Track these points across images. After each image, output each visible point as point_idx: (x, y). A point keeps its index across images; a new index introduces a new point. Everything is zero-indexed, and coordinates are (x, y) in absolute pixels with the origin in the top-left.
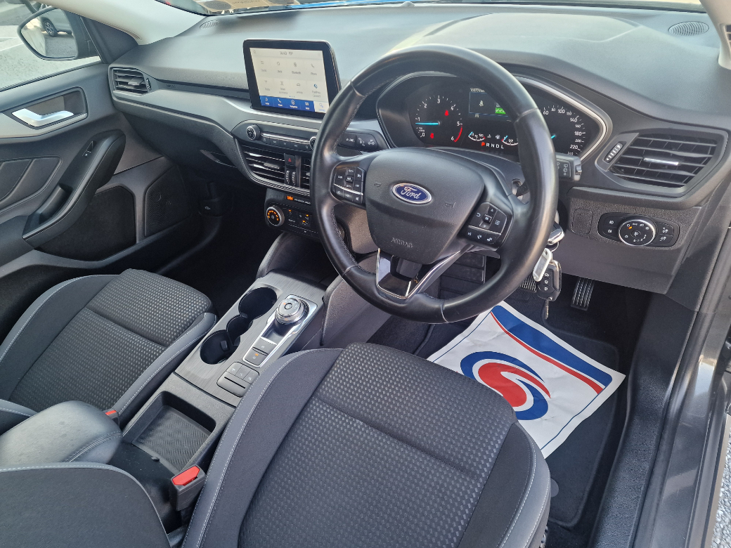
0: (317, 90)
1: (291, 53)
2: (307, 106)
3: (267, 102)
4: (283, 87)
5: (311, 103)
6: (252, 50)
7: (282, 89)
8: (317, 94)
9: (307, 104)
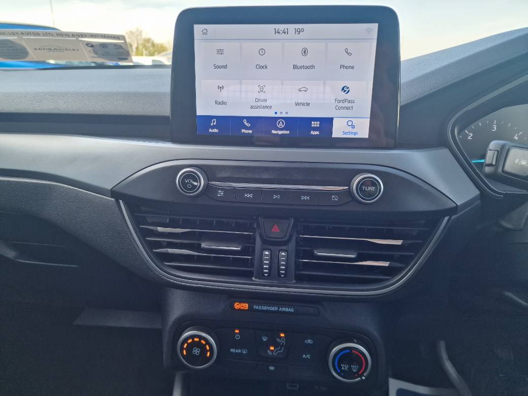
0: (348, 96)
1: (299, 31)
2: (315, 129)
3: (213, 127)
4: (262, 96)
5: (327, 123)
6: (198, 29)
7: (257, 100)
8: (346, 104)
9: (315, 124)
